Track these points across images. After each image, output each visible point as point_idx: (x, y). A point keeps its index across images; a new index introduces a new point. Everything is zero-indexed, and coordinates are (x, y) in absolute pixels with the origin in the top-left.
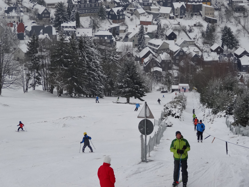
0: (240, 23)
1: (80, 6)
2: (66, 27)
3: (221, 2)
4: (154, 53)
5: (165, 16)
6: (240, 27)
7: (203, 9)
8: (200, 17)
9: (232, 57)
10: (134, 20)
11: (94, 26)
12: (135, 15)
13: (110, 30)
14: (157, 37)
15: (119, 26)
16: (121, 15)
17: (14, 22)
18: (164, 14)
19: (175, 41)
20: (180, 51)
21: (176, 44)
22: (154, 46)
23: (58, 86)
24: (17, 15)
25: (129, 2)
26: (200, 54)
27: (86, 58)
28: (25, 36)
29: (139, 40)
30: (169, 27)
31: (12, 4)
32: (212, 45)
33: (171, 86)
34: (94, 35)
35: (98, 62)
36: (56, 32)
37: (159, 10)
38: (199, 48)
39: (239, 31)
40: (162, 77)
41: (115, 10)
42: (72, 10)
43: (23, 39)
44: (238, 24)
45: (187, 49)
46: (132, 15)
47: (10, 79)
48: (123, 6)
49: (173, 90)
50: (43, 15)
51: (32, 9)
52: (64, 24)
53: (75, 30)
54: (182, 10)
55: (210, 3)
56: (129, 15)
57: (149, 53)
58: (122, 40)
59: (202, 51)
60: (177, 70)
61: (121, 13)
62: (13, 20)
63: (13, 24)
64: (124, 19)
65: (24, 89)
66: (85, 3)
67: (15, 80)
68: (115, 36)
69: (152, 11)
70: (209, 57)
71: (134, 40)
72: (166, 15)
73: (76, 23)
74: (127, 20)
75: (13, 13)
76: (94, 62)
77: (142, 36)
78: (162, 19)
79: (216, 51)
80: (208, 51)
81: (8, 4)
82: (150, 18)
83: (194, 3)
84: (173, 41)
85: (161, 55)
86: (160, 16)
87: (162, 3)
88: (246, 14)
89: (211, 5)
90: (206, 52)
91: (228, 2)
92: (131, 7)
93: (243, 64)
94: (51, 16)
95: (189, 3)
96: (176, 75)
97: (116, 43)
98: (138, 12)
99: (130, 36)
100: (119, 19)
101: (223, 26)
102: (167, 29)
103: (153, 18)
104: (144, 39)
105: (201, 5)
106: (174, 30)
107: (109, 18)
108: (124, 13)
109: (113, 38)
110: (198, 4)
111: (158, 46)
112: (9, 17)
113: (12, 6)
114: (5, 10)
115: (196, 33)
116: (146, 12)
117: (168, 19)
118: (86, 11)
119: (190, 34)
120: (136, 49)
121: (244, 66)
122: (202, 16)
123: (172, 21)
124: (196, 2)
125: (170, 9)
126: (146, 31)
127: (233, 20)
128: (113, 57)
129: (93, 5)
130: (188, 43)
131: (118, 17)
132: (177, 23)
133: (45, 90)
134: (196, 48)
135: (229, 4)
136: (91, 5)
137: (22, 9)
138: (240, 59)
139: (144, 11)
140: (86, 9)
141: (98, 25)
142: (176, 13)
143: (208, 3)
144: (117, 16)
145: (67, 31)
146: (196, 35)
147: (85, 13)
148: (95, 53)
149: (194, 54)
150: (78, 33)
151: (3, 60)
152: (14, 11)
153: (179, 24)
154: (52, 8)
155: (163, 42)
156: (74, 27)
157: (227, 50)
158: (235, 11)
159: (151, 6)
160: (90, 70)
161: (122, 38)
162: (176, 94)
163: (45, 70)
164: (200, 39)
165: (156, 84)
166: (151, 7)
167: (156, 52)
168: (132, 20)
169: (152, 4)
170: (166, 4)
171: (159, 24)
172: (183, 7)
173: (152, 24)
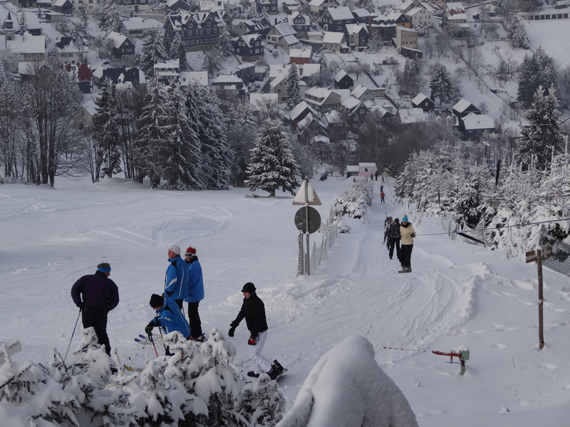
0: (461, 57)
1: (186, 33)
2: (163, 70)
3: (429, 23)
4: (315, 112)
5: (332, 47)
6: (462, 65)
7: (399, 35)
8: (393, 49)
9: (449, 117)
10: (280, 55)
11: (212, 68)
12: (282, 46)
13: (239, 74)
14: (319, 84)
15: (254, 67)
16: (257, 47)
17: (73, 62)
18: (332, 45)
19: (351, 90)
20: (360, 107)
21: (353, 95)
22: (316, 100)
23: (152, 171)
24: (77, 51)
25: (269, 25)
26: (394, 111)
27: (198, 121)
28: (92, 87)
29: (290, 90)
30: (341, 66)
31: (68, 31)
32: (414, 97)
33: (346, 167)
34: (211, 83)
35: (219, 127)
36: (146, 78)
37: (322, 37)
38: (393, 103)
39: (460, 71)
40: (330, 152)
41: (247, 39)
42: (172, 41)
43: (89, 92)
44: (459, 60)
45: (372, 103)
46: (276, 47)
47: (69, 160)
48: (259, 32)
49: (349, 174)
50: (123, 50)
51: (104, 39)
52: (159, 65)
53: (178, 74)
54: (363, 38)
55: (409, 24)
56: (271, 47)
57: (307, 111)
58: (259, 90)
59: (397, 107)
60: (355, 140)
61: (257, 44)
62: (70, 59)
63: (72, 65)
64: (262, 54)
65: (93, 176)
66: (194, 28)
67: (77, 161)
68: (246, 84)
69: (311, 40)
70: (409, 117)
71: (279, 90)
72: (334, 46)
73: (180, 63)
74: (268, 57)
75: (71, 48)
76: (212, 128)
77: (293, 82)
78: (329, 53)
79: (422, 105)
80: (407, 106)
81: (63, 31)
82: (307, 53)
83: (382, 25)
84: (347, 91)
85: (327, 114)
86: (325, 48)
87: (327, 25)
88: (472, 42)
89: (411, 27)
90: (405, 107)
91: (441, 22)
92: (274, 33)
93: (468, 127)
94: (136, 51)
95: (373, 25)
96: (353, 148)
97: (249, 96)
98: (285, 42)
99: (274, 84)
100: (254, 54)
101: (432, 62)
102: (336, 69)
103: (313, 51)
104: (297, 87)
105: (395, 27)
106: (349, 72)
107: (235, 53)
108: (263, 43)
109: (245, 88)
110: (389, 25)
111: (322, 99)
112: (64, 55)
113: (69, 35)
114: (56, 42)
115: (388, 76)
116: (300, 41)
117: (338, 52)
118: (197, 41)
119: (376, 79)
120: (284, 105)
121: (470, 132)
122: (396, 46)
123: (345, 56)
124: (386, 23)
125: (341, 35)
126: (301, 74)
127: (450, 53)
128: (245, 118)
129: (209, 30)
130: (373, 93)
131: (251, 50)
132: (354, 59)
133: (130, 177)
134: (387, 101)
135: (442, 26)
136: (204, 31)
137: (85, 40)
138: (463, 119)
139: (297, 41)
140: (197, 39)
141: (218, 66)
142: (352, 42)
143: (407, 24)
144: (251, 48)
145: (164, 77)
146: (387, 80)
147: (195, 44)
148: (214, 112)
149: (384, 112)
150: (184, 80)
151: (55, 128)
152: (71, 43)
153: (357, 61)
154: (137, 37)
155: (330, 92)
156: (176, 70)
157: (441, 105)
158: (452, 37)
159: (309, 31)
160: (206, 142)
161: (259, 87)
162: (354, 181)
163: (128, 142)
164: (393, 87)
165: (319, 164)
166: (309, 33)
167: (317, 110)
168: (276, 55)
169: (311, 28)
170: (336, 28)
171: (323, 62)
172: (362, 33)
173: (311, 61)
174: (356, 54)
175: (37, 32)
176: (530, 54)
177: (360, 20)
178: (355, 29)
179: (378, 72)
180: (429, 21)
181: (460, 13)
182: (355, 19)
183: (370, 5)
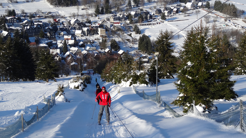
1: (29, 31)
4: (73, 55)
7: (99, 31)
8: (98, 35)
10: (61, 38)
12: (62, 35)
13: (47, 44)
14: (74, 46)
15: (52, 41)
19: (85, 48)
20: (88, 53)
30: (81, 41)
37: (75, 32)
38: (98, 51)
48: (54, 31)
49: (83, 74)
50: (7, 37)
54: (88, 32)
56: (58, 35)
57: (70, 54)
59: (100, 53)
61: (53, 34)
64: (55, 37)
66: (32, 29)
68: (50, 47)
69: (71, 33)
71: (61, 48)
72: (79, 34)
74: (57, 38)
77: (65, 46)
79: (108, 52)
82: (70, 37)
85: (76, 56)
86: (76, 35)
87: (76, 28)
92: (59, 31)
94: (12, 37)
99: (59, 46)
100: (52, 37)
104: (67, 48)
106: (84, 42)
110: (96, 28)
111: (75, 51)
116: (68, 33)
117: (80, 36)
118: (33, 34)
123: (82, 38)
125: (81, 31)
126: (68, 43)
127: (116, 36)
129: (37, 30)
138: (121, 56)
142: (85, 33)
143: (102, 27)
149: (96, 54)
153: (86, 39)
154: (13, 33)
155: (77, 48)
157: (114, 52)
158: (116, 31)
164: (98, 47)
169: (71, 29)
170: (79, 29)
171: (75, 39)
172: (88, 30)
173: (71, 39)
174: (86, 36)
176: (141, 35)
177: (87, 26)
178: (85, 29)
179: (93, 42)
180: (109, 26)
181: (118, 23)
182: (85, 26)
183: (90, 22)
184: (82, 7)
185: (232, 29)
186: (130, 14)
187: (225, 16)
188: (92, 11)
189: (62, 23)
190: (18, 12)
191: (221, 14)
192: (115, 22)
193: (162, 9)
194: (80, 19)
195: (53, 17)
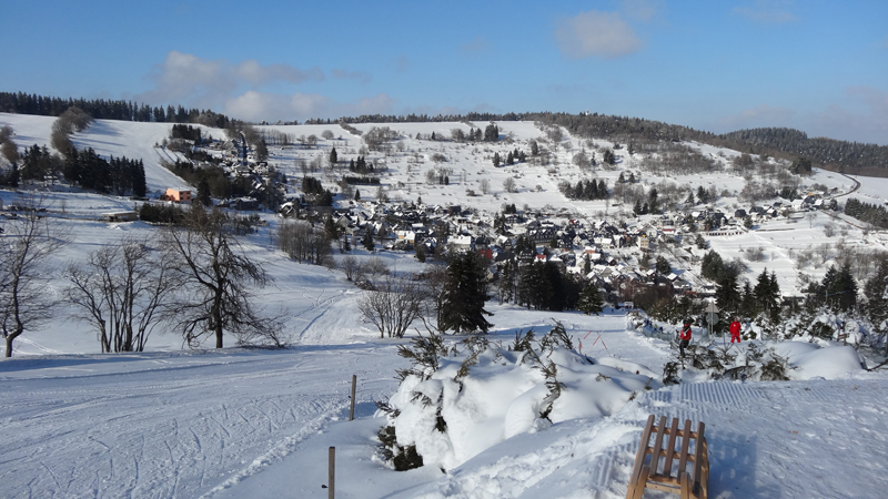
0: (672, 252)
1: (536, 237)
6: (672, 256)
7: (640, 241)
8: (636, 247)
10: (581, 249)
12: (581, 244)
13: (561, 257)
14: (600, 264)
15: (568, 254)
16: (570, 245)
18: (606, 244)
21: (617, 269)
22: (598, 271)
29: (586, 265)
32: (647, 271)
37: (601, 241)
38: (637, 273)
39: (671, 259)
45: (626, 274)
46: (578, 245)
50: (506, 245)
51: (497, 239)
54: (621, 242)
55: (645, 236)
57: (595, 276)
64: (572, 248)
66: (539, 235)
69: (596, 242)
71: (581, 266)
77: (588, 262)
78: (604, 248)
82: (594, 248)
83: (631, 236)
84: (614, 267)
85: (604, 278)
86: (602, 246)
87: (603, 235)
88: (677, 245)
93: (675, 287)
94: (512, 245)
95: (626, 236)
97: (565, 268)
99: (578, 262)
101: (657, 254)
102: (609, 256)
103: (597, 247)
104: (589, 265)
106: (615, 258)
109: (564, 264)
110: (634, 236)
111: (602, 271)
113: (481, 236)
115: (634, 260)
117: (609, 248)
118: (541, 241)
119: (628, 262)
120: (584, 272)
123: (613, 250)
125: (611, 240)
126: (591, 258)
127: (666, 250)
130: (627, 269)
138: (672, 283)
139: (589, 242)
141: (550, 253)
142: (616, 244)
149: (632, 278)
153: (618, 253)
155: (605, 267)
157: (661, 275)
158: (667, 242)
161: (571, 264)
164: (637, 266)
166: (595, 239)
167: (599, 276)
168: (578, 249)
169: (595, 236)
170: (607, 237)
171: (601, 252)
172: (621, 239)
173: (596, 252)
174: (618, 249)
175: (467, 235)
176: (708, 253)
177: (621, 233)
178: (617, 237)
179: (629, 258)
180: (654, 235)
181: (670, 230)
182: (617, 233)
183: (624, 226)
184: (612, 201)
185: (876, 250)
186: (691, 216)
187: (865, 225)
188: (629, 208)
189: (582, 226)
190: (519, 207)
191: (857, 222)
192: (666, 227)
193: (747, 211)
194: (610, 222)
195: (568, 216)
